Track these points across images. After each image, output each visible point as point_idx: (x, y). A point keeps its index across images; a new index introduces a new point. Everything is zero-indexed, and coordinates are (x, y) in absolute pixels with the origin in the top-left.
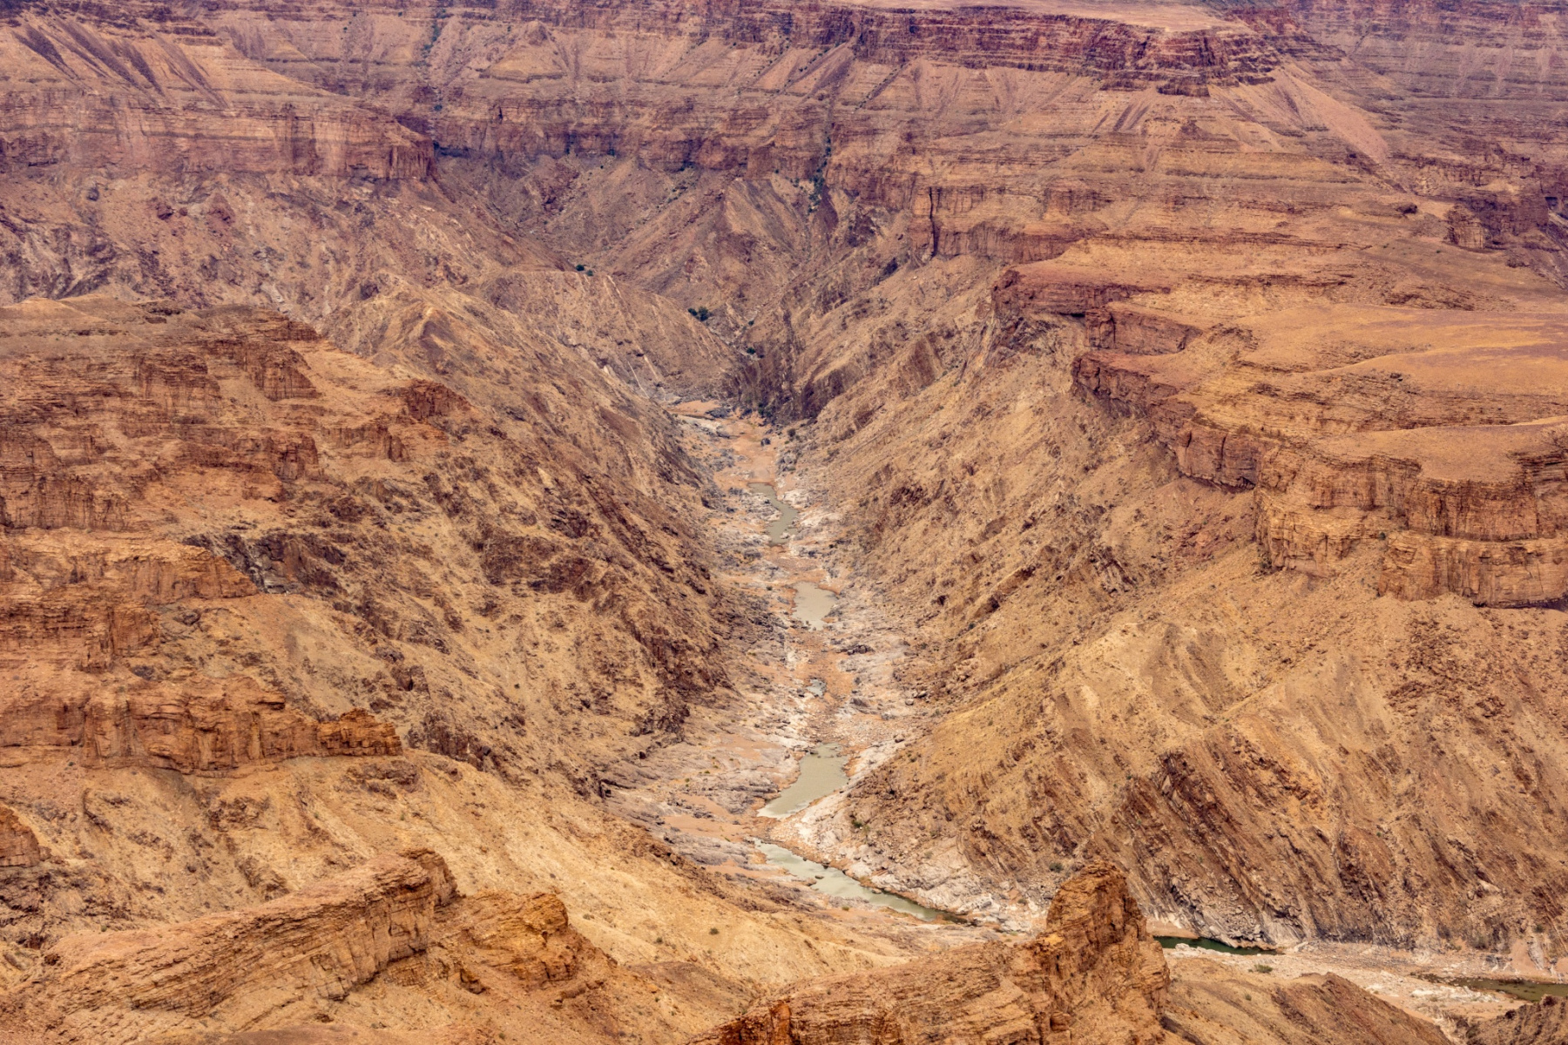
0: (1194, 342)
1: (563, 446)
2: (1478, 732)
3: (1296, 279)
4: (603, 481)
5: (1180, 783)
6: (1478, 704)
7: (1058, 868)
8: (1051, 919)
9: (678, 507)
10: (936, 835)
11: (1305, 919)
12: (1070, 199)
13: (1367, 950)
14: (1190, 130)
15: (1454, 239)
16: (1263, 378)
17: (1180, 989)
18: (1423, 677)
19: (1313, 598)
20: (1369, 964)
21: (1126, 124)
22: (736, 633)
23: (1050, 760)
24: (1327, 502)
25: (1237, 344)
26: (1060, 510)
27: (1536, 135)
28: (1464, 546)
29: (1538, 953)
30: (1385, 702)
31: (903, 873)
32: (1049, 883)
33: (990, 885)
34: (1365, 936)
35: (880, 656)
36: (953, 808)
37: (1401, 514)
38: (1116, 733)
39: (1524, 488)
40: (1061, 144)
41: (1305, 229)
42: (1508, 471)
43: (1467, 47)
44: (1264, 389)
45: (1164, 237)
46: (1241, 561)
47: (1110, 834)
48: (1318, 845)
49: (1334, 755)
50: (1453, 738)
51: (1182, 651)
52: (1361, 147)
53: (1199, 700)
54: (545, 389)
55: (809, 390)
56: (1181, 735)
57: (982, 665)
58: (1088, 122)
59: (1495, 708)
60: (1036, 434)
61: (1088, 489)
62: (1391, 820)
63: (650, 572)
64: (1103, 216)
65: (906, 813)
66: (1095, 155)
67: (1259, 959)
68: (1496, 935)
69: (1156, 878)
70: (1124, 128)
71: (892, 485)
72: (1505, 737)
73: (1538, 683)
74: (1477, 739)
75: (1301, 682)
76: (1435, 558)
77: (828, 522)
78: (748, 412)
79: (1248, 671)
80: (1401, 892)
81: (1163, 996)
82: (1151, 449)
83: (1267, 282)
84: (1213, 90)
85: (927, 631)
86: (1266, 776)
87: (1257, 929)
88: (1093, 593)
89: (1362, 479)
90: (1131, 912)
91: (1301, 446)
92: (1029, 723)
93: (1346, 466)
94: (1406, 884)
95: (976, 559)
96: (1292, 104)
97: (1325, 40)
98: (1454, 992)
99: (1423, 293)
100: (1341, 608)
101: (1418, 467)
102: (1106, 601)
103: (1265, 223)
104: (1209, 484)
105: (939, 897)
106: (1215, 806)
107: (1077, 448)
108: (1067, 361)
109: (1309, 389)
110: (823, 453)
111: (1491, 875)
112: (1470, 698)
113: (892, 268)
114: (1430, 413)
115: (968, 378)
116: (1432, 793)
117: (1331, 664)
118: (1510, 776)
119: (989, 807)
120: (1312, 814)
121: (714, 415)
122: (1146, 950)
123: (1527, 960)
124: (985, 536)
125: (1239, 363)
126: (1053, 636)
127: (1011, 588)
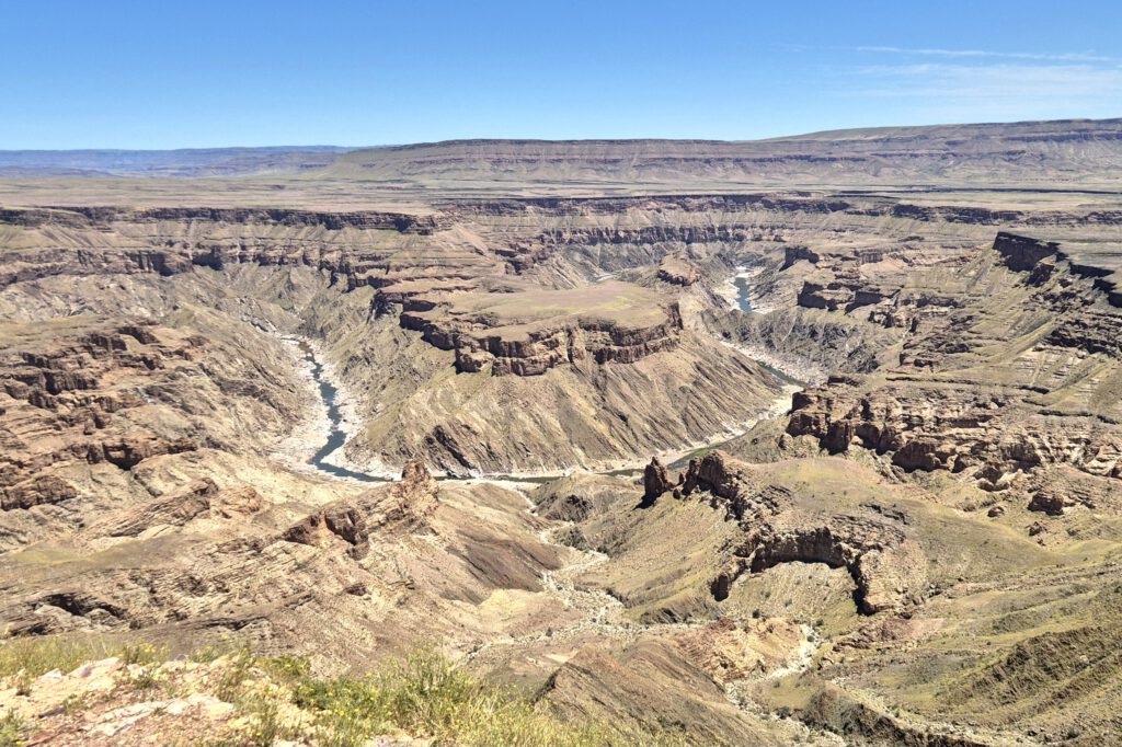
0: (435, 307)
3: (462, 287)
5: (440, 433)
6: (523, 404)
7: (407, 462)
8: (403, 476)
11: (480, 468)
12: (395, 268)
13: (497, 474)
14: (428, 245)
15: (507, 273)
16: (454, 316)
17: (443, 492)
18: (507, 397)
19: (473, 377)
21: (410, 244)
23: (403, 431)
24: (476, 350)
25: (447, 307)
26: (400, 359)
28: (515, 360)
29: (544, 470)
30: (497, 405)
32: (401, 466)
33: (388, 468)
34: (497, 471)
36: (376, 448)
37: (497, 352)
38: (421, 421)
39: (530, 343)
40: (391, 251)
41: (464, 272)
42: (526, 338)
44: (455, 319)
45: (423, 277)
46: (452, 370)
47: (422, 450)
48: (482, 447)
49: (484, 422)
50: (517, 414)
51: (438, 396)
52: (479, 247)
53: (445, 410)
56: (441, 420)
57: (381, 406)
58: (398, 244)
59: (527, 404)
60: (391, 338)
61: (408, 352)
63: (276, 388)
64: (405, 272)
66: (401, 254)
67: (468, 481)
68: (533, 466)
70: (409, 246)
71: (350, 355)
72: (531, 411)
73: (539, 396)
74: (524, 413)
77: (331, 368)
79: (458, 400)
80: (505, 457)
81: (438, 494)
82: (425, 339)
83: (454, 289)
84: (435, 233)
85: (364, 397)
86: (465, 429)
87: (467, 472)
88: (411, 382)
89: (485, 343)
90: (426, 472)
91: (467, 335)
92: (396, 421)
93: (481, 340)
94: (507, 455)
95: (376, 375)
96: (458, 236)
98: (523, 483)
99: (499, 289)
100: (483, 380)
101: (501, 338)
102: (415, 384)
103: (453, 272)
104: (443, 348)
105: (374, 474)
106: (451, 439)
107: (403, 340)
108: (398, 315)
109: (468, 318)
110: (328, 347)
111: (531, 450)
112: (520, 402)
114: (503, 323)
115: (369, 323)
116: (514, 429)
117: (481, 396)
118: (533, 422)
119: (386, 446)
120: (479, 439)
121: (293, 339)
122: (432, 482)
123: (542, 472)
124: (379, 368)
125: (448, 313)
126: (401, 395)
127: (388, 382)
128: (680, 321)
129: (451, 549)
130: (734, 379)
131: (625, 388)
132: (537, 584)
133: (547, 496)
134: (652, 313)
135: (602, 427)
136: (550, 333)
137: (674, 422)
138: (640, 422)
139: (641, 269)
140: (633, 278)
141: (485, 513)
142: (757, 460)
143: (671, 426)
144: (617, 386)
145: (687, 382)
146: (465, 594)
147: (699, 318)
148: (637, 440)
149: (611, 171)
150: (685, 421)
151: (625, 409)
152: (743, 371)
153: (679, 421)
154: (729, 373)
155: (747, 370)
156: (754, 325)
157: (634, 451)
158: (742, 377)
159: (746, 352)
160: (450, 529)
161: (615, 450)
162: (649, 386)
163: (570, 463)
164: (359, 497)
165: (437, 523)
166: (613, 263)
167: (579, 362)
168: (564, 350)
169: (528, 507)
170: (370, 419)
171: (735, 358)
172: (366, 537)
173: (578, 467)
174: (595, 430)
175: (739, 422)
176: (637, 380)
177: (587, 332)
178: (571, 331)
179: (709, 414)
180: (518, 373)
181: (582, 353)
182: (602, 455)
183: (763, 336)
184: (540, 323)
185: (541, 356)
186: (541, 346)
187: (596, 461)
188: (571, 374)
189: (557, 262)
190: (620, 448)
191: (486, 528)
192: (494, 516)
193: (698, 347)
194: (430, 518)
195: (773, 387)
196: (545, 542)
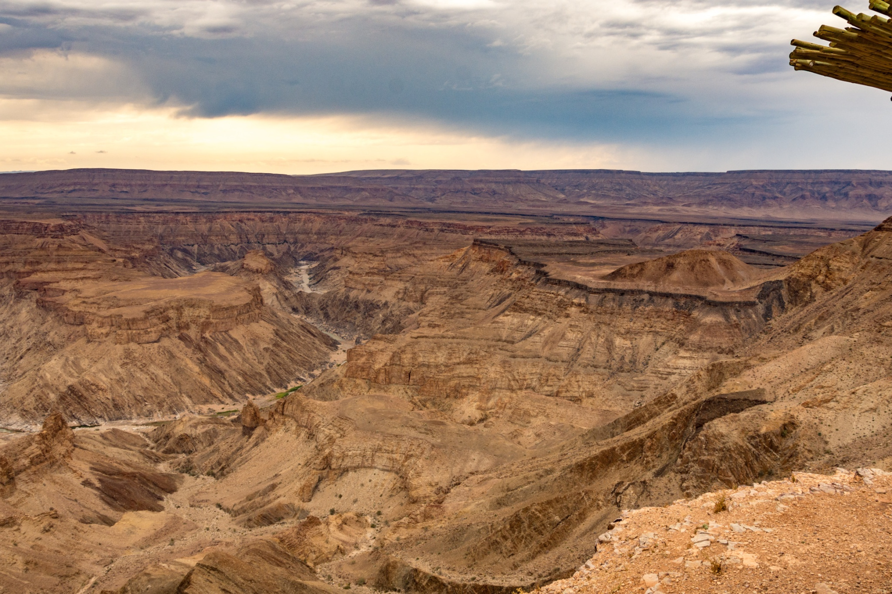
0: (66, 293)
2: (142, 371)
3: (89, 278)
5: (73, 392)
6: (141, 365)
7: (44, 415)
8: (44, 427)
10: (12, 413)
11: (106, 417)
12: (31, 263)
13: (121, 421)
14: (60, 246)
15: (125, 266)
16: (83, 300)
17: (77, 438)
18: (128, 361)
19: (101, 347)
20: (122, 424)
23: (39, 391)
24: (102, 325)
25: (76, 293)
26: (36, 334)
27: (141, 243)
28: (134, 332)
29: (160, 416)
30: (120, 367)
31: (3, 423)
32: (42, 419)
33: (27, 422)
34: (121, 419)
36: (15, 406)
37: (119, 326)
38: (56, 383)
39: (146, 318)
40: (28, 251)
41: (90, 266)
42: (142, 315)
43: (124, 225)
44: (84, 302)
45: (56, 270)
46: (81, 341)
47: (57, 406)
48: (107, 401)
49: (109, 380)
50: (136, 373)
51: (70, 362)
52: (101, 247)
53: (75, 373)
56: (71, 381)
57: (19, 372)
58: (34, 245)
59: (145, 365)
60: (28, 317)
61: (43, 329)
62: (124, 393)
64: (40, 267)
66: (37, 253)
67: (96, 428)
68: (150, 413)
69: (69, 414)
70: (43, 247)
72: (148, 371)
73: (154, 359)
75: (100, 366)
76: (128, 335)
79: (87, 365)
80: (127, 408)
81: (74, 440)
82: (58, 318)
83: (82, 279)
84: (65, 237)
85: (4, 366)
86: (93, 387)
87: (95, 421)
88: (47, 352)
89: (109, 320)
90: (64, 422)
91: (94, 314)
92: (33, 384)
93: (105, 317)
95: (15, 348)
96: (84, 239)
97: (90, 225)
98: (142, 427)
99: (119, 278)
100: (107, 348)
101: (122, 316)
102: (50, 354)
103: (81, 266)
104: (73, 324)
105: (14, 427)
106: (82, 396)
107: (39, 319)
108: (35, 300)
109: (95, 301)
111: (147, 401)
114: (123, 304)
115: (9, 306)
116: (133, 385)
117: (106, 361)
118: (149, 379)
119: (25, 404)
120: (105, 394)
122: (68, 430)
123: (158, 417)
124: (17, 342)
125: (77, 297)
126: (37, 363)
127: (25, 353)
128: (262, 300)
129: (87, 483)
130: (303, 341)
131: (222, 349)
132: (159, 505)
133: (163, 435)
134: (241, 295)
135: (206, 381)
136: (162, 310)
137: (261, 375)
138: (234, 373)
139: (229, 263)
140: (224, 270)
141: (112, 451)
142: (324, 399)
143: (258, 377)
144: (215, 349)
145: (269, 344)
146: (99, 518)
147: (274, 297)
148: (233, 389)
149: (203, 193)
150: (269, 373)
151: (222, 365)
152: (309, 335)
153: (264, 373)
154: (299, 337)
155: (312, 334)
156: (315, 302)
157: (231, 397)
158: (309, 339)
159: (309, 320)
160: (84, 468)
161: (215, 397)
162: (240, 348)
163: (180, 410)
164: (6, 446)
165: (74, 463)
166: (208, 258)
167: (185, 332)
168: (173, 323)
169: (148, 446)
170: (10, 382)
171: (302, 326)
172: (13, 478)
173: (186, 412)
174: (200, 383)
175: (308, 372)
176: (231, 343)
177: (192, 309)
178: (179, 309)
179: (286, 367)
180: (137, 342)
181: (188, 325)
182: (206, 402)
183: (322, 310)
184: (153, 304)
185: (155, 328)
186: (155, 321)
187: (201, 406)
188: (179, 341)
189: (164, 258)
190: (220, 395)
191: (115, 464)
192: (120, 454)
193: (275, 319)
194: (69, 459)
195: (331, 345)
196: (164, 471)
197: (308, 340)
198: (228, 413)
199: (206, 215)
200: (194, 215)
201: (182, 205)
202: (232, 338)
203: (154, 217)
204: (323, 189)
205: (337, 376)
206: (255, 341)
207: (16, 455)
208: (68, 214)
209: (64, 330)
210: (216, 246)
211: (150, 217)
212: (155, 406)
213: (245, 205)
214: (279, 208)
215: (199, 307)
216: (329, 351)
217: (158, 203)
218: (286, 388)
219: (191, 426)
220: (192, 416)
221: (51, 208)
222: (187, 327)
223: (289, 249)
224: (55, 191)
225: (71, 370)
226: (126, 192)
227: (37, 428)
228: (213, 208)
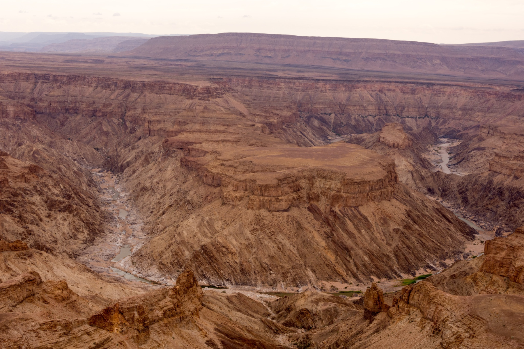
0: (207, 154)
1: (66, 179)
2: (270, 239)
3: (229, 141)
4: (75, 187)
5: (205, 251)
6: (270, 233)
7: (178, 271)
8: (177, 282)
9: (92, 192)
10: (151, 265)
11: (233, 281)
12: (179, 123)
13: (247, 287)
14: (205, 108)
15: (263, 132)
16: (222, 162)
17: (206, 297)
18: (258, 227)
19: (234, 210)
20: (247, 290)
21: (192, 107)
22: (106, 221)
23: (176, 247)
24: (236, 189)
25: (216, 155)
26: (178, 192)
27: (280, 109)
28: (266, 198)
29: (283, 286)
30: (250, 232)
31: (144, 273)
32: (177, 275)
33: (163, 275)
34: (246, 284)
35: (138, 225)
36: (155, 258)
37: (252, 192)
38: (191, 241)
39: (278, 186)
40: (177, 111)
41: (231, 130)
42: (275, 182)
43: (265, 90)
44: (222, 165)
45: (200, 131)
46: (217, 203)
47: (190, 263)
48: (236, 264)
49: (239, 244)
50: (264, 240)
51: (205, 222)
52: (243, 112)
53: (209, 233)
54: (61, 166)
55: (122, 166)
56: (205, 241)
57: (161, 226)
58: (183, 106)
59: (273, 233)
60: (173, 175)
61: (184, 187)
62: (251, 259)
63: (86, 207)
64: (187, 127)
65: (145, 260)
66: (185, 113)
67: (223, 290)
68: (274, 283)
69: (200, 273)
70: (191, 108)
71: (140, 187)
72: (275, 240)
73: (282, 228)
74: (269, 240)
75: (231, 229)
76: (260, 201)
77: (126, 195)
78: (108, 171)
79: (220, 227)
80: (253, 274)
81: (202, 299)
82: (198, 178)
83: (223, 141)
84: (211, 99)
85: (149, 219)
86: (224, 250)
87: (222, 283)
88: (186, 210)
89: (244, 184)
90: (195, 281)
91: (231, 177)
92: (172, 239)
93: (240, 181)
94: (255, 272)
95: (159, 203)
96: (227, 102)
97: (234, 88)
98: (265, 295)
99: (256, 143)
100: (240, 212)
101: (256, 181)
102: (189, 213)
103: (222, 128)
104: (210, 186)
105: (152, 279)
106: (213, 256)
107: (182, 178)
108: (179, 159)
109: (232, 164)
110: (125, 180)
111: (273, 270)
113: (140, 139)
114: (258, 169)
115: (157, 163)
116: (260, 252)
117: (238, 225)
118: (276, 248)
119: (163, 258)
120: (234, 258)
121: (100, 172)
122: (198, 289)
123: (281, 288)
124: (161, 198)
125: (217, 159)
126: (177, 220)
127: (167, 209)
128: (396, 177)
129: (210, 343)
130: (437, 225)
131: (350, 225)
133: (284, 307)
134: (374, 170)
135: (331, 257)
136: (294, 179)
137: (388, 257)
138: (360, 252)
139: (364, 135)
140: (359, 142)
141: (236, 316)
142: (454, 292)
143: (385, 259)
144: (344, 224)
145: (399, 225)
147: (410, 175)
148: (357, 269)
149: (345, 61)
150: (397, 256)
151: (349, 242)
152: (444, 220)
153: (392, 256)
154: (433, 221)
155: (447, 219)
156: (454, 184)
157: (355, 277)
158: (444, 225)
159: (445, 204)
160: (210, 327)
161: (340, 275)
162: (369, 226)
163: (303, 283)
164: (145, 296)
165: (201, 321)
166: (344, 129)
167: (315, 203)
168: (304, 193)
169: (269, 315)
170: (152, 236)
171: (437, 209)
172: (147, 327)
173: (309, 286)
174: (325, 258)
175: (439, 260)
176: (360, 220)
177: (323, 180)
178: (311, 179)
179: (416, 252)
180: (267, 209)
181: (318, 196)
182: (329, 278)
183: (460, 193)
184: (286, 172)
185: (286, 197)
186: (287, 189)
187: (324, 282)
188: (308, 212)
189: (300, 126)
190: (344, 273)
191: (237, 329)
192: (243, 319)
193: (408, 198)
194: (196, 317)
195: (467, 234)
196: (282, 344)
197: (442, 225)
198: (351, 293)
199: (345, 84)
200: (334, 83)
201: (323, 72)
202: (361, 215)
203: (294, 83)
204: (473, 60)
205: (471, 268)
206: (385, 220)
207: (152, 305)
208: (215, 77)
209: (203, 190)
210: (353, 117)
211: (290, 83)
212: (279, 276)
213: (387, 74)
214: (423, 79)
215: (331, 179)
216: (464, 240)
217: (299, 69)
218: (414, 274)
219: (312, 301)
220: (314, 291)
221: (201, 71)
222: (317, 198)
223: (430, 123)
224: (206, 55)
225: (206, 230)
226: (270, 57)
227: (172, 283)
228: (353, 76)
